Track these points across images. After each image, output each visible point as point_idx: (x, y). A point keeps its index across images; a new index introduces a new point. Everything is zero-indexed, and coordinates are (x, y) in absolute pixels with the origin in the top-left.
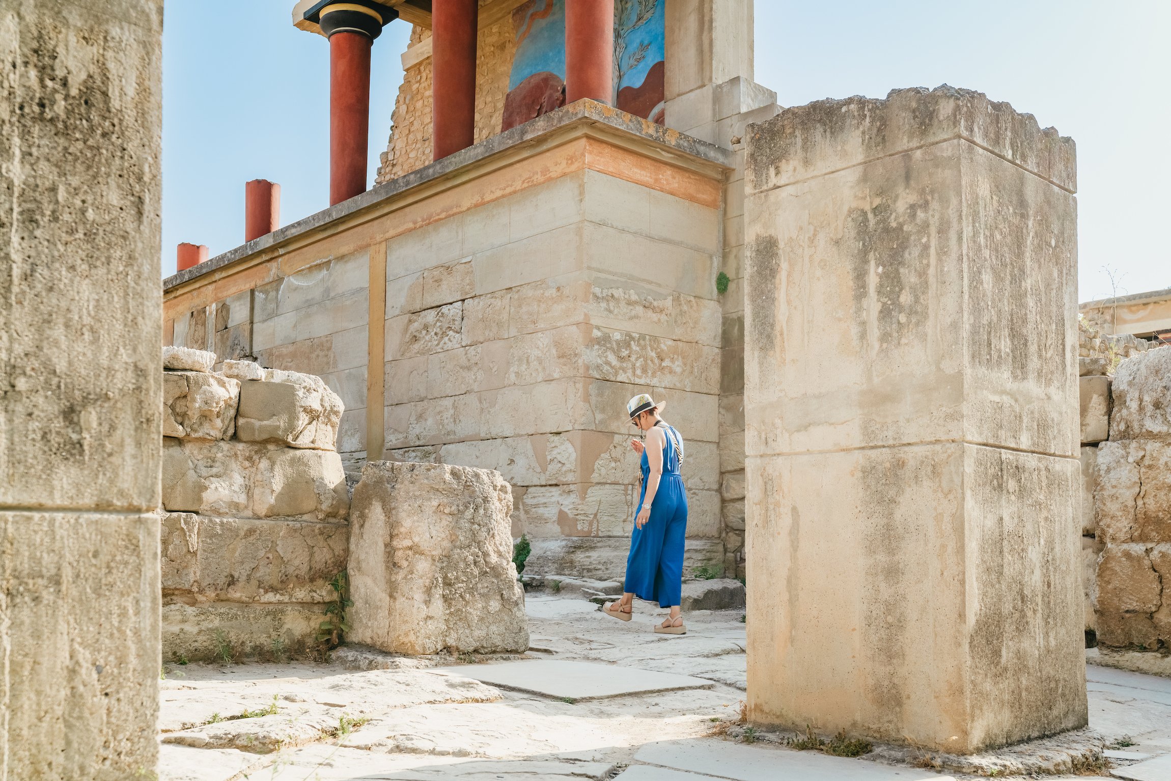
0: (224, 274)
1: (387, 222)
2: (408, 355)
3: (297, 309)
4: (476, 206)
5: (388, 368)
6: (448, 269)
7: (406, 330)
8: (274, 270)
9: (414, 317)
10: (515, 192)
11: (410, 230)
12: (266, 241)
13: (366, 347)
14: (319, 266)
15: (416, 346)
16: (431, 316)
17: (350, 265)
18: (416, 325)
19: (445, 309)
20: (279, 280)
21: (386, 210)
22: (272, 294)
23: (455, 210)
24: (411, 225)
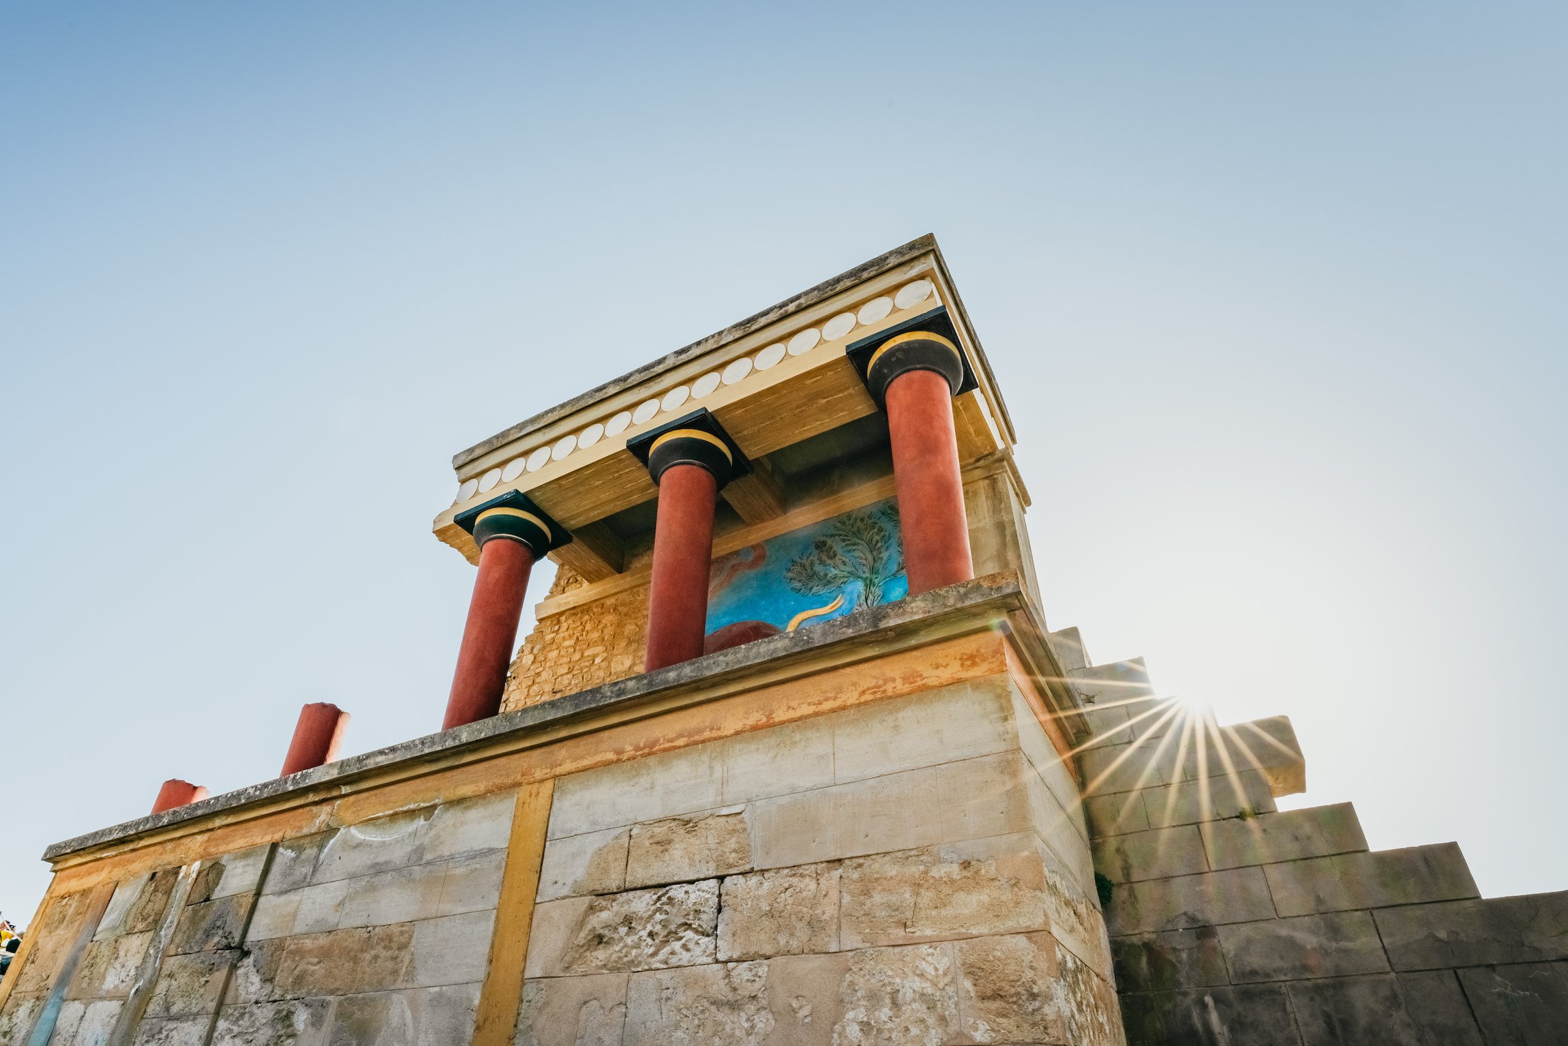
0: (231, 820)
1: (561, 752)
2: (579, 969)
3: (353, 877)
4: (755, 728)
5: (530, 992)
6: (688, 824)
7: (581, 923)
8: (323, 817)
9: (602, 902)
10: (844, 708)
11: (608, 764)
12: (318, 775)
13: (485, 949)
14: (411, 814)
15: (601, 955)
16: (641, 903)
17: (474, 814)
18: (605, 916)
19: (677, 892)
20: (331, 831)
21: (564, 733)
22: (311, 852)
23: (707, 734)
24: (611, 756)
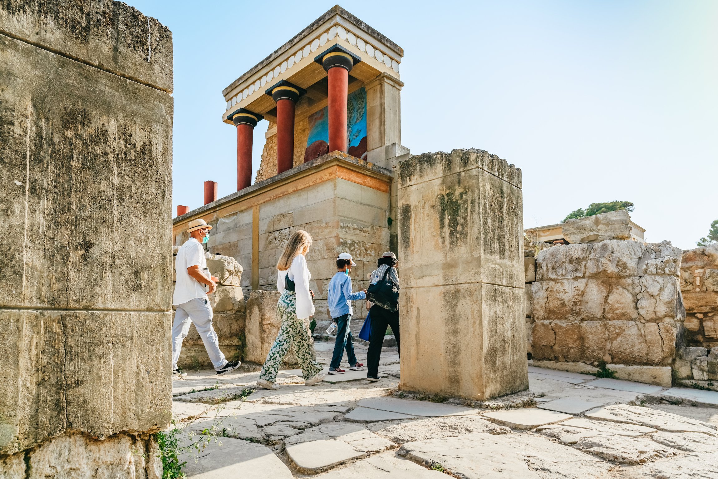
0: (195, 217)
1: (260, 197)
2: (268, 249)
3: (224, 231)
4: (294, 191)
5: (260, 254)
6: (283, 215)
7: (267, 239)
8: (215, 216)
9: (270, 234)
10: (309, 186)
11: (268, 201)
12: (212, 205)
13: (251, 246)
14: (233, 214)
15: (271, 246)
16: (277, 234)
17: (245, 214)
18: (271, 237)
19: (282, 231)
20: (217, 220)
21: (259, 193)
22: (215, 225)
23: (286, 193)
24: (269, 199)
